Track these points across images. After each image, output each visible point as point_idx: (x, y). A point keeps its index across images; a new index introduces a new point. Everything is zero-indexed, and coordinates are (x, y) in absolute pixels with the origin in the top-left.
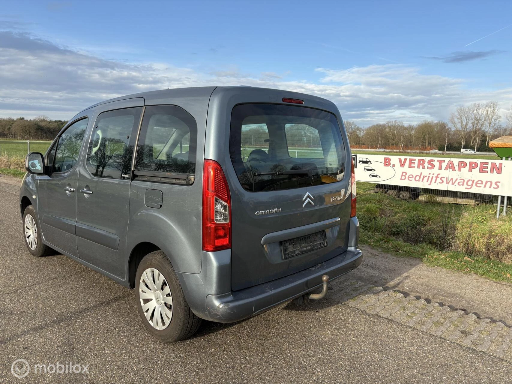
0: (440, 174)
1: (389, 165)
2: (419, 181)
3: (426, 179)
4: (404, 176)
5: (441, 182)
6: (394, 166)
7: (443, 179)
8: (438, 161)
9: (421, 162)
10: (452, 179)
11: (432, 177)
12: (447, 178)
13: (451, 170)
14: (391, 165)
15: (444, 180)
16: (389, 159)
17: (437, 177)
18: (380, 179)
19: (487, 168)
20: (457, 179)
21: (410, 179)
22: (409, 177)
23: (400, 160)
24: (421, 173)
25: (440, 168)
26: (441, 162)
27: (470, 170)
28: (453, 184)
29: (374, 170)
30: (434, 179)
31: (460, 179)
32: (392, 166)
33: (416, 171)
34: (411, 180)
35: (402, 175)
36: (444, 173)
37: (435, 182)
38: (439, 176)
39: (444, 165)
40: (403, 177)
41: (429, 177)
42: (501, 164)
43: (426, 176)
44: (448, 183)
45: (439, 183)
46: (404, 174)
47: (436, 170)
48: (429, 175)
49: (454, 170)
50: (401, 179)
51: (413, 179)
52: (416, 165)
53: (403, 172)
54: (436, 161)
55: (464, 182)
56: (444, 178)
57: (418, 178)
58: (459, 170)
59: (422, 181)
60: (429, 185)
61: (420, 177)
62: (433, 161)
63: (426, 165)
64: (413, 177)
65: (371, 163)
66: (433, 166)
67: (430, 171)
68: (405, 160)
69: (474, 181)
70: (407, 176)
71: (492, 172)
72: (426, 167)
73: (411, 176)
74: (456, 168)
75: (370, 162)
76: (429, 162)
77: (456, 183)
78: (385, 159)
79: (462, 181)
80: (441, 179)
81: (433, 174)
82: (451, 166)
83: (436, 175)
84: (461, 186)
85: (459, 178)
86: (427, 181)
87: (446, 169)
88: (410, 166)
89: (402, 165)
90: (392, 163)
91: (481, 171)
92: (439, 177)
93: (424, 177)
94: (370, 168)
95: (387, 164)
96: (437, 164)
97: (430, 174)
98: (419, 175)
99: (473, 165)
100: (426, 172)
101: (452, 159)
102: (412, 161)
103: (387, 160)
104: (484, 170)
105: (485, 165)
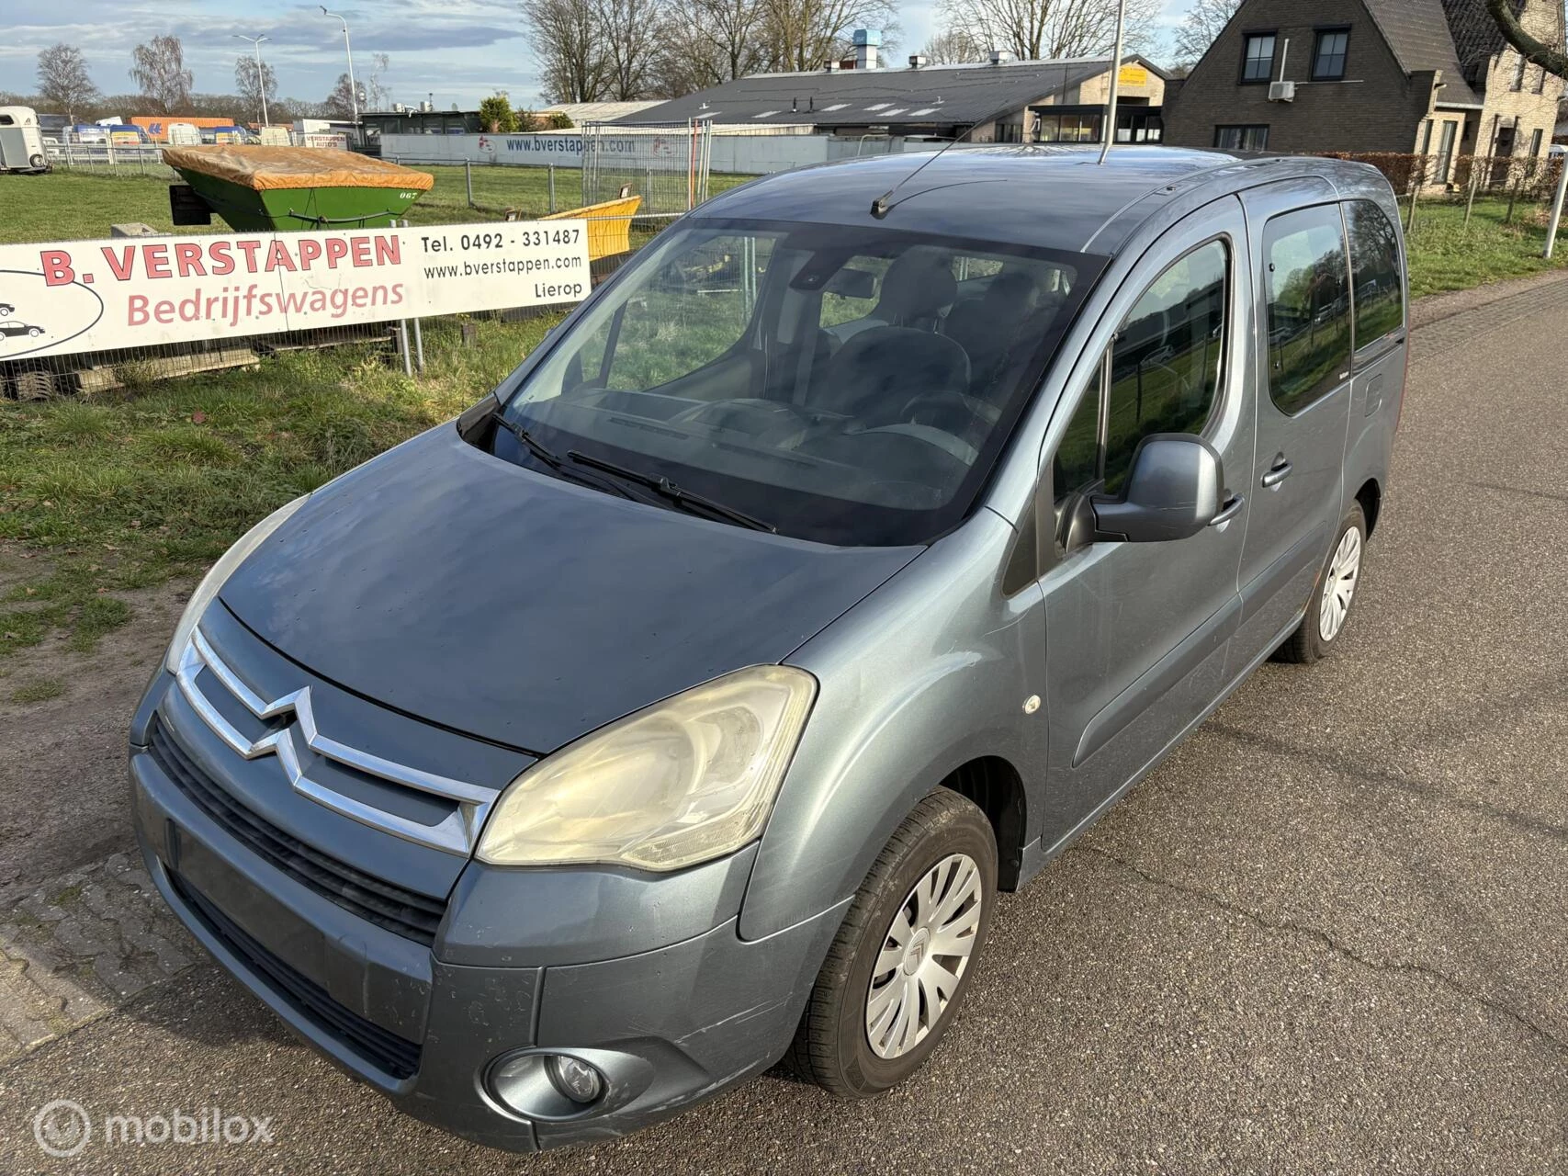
0: (255, 286)
1: (70, 278)
2: (196, 317)
3: (217, 308)
4: (138, 310)
5: (264, 308)
6: (89, 278)
7: (267, 299)
8: (240, 245)
9: (189, 254)
10: (292, 296)
11: (236, 299)
12: (278, 295)
13: (283, 268)
14: (79, 279)
15: (272, 301)
16: (65, 258)
17: (249, 297)
18: (41, 340)
19: (367, 251)
20: (305, 294)
21: (164, 317)
22: (158, 312)
23: (108, 253)
24: (198, 292)
25: (252, 268)
26: (249, 248)
27: (333, 265)
28: (298, 310)
30: (243, 304)
31: (314, 293)
32: (82, 283)
33: (176, 288)
34: (171, 320)
35: (132, 310)
36: (268, 282)
37: (249, 312)
38: (254, 292)
39: (261, 256)
40: (138, 316)
41: (225, 300)
42: (395, 238)
43: (216, 299)
44: (285, 310)
45: (261, 313)
46: (138, 303)
47: (241, 276)
48: (225, 294)
49: (291, 268)
50: (131, 322)
51: (176, 315)
52: (173, 265)
53: (132, 299)
54: (234, 246)
55: (324, 300)
56: (270, 295)
57: (189, 310)
58: (306, 267)
59: (208, 315)
60: (233, 324)
61: (197, 304)
62: (226, 245)
63: (207, 262)
64: (172, 310)
66: (229, 266)
67: (222, 280)
68: (129, 252)
69: (346, 290)
70: (151, 309)
71: (381, 262)
72: (209, 270)
73: (165, 307)
74: (297, 261)
76: (215, 250)
77: (306, 307)
78: (46, 256)
79: (319, 296)
80: (262, 299)
81: (237, 289)
82: (279, 257)
83: (243, 292)
84: (321, 311)
85: (311, 291)
86: (224, 315)
87: (269, 268)
88: (153, 270)
89: (123, 272)
90: (79, 268)
91: (358, 263)
92: (255, 296)
93: (210, 302)
95: (59, 274)
96: (239, 256)
97: (226, 290)
98: (193, 298)
99: (337, 248)
100: (212, 285)
101: (280, 236)
102: (157, 255)
103: (56, 261)
104: (363, 257)
105: (362, 246)
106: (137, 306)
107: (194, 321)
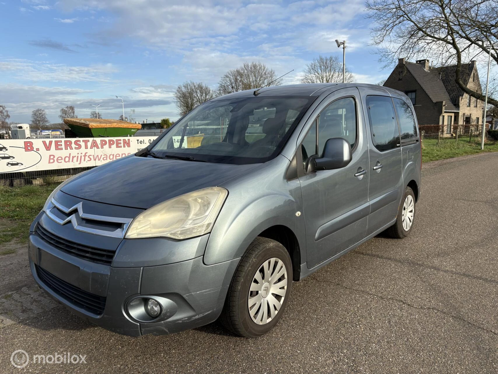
0: (87, 153)
1: (32, 149)
2: (69, 161)
3: (75, 159)
4: (52, 159)
5: (89, 159)
6: (38, 149)
7: (90, 157)
8: (83, 141)
9: (68, 143)
10: (98, 156)
11: (81, 157)
12: (93, 155)
13: (95, 148)
14: (35, 150)
15: (92, 157)
16: (31, 144)
17: (85, 156)
18: (22, 167)
19: (120, 143)
20: (101, 156)
21: (59, 161)
22: (57, 160)
23: (44, 143)
24: (70, 154)
25: (86, 147)
26: (86, 142)
27: (110, 147)
28: (99, 160)
29: (13, 157)
30: (83, 158)
31: (104, 155)
32: (36, 151)
33: (64, 153)
34: (61, 162)
35: (50, 159)
36: (91, 152)
37: (84, 160)
38: (87, 154)
39: (89, 144)
40: (52, 161)
41: (78, 157)
42: (129, 140)
43: (75, 156)
44: (95, 160)
45: (88, 161)
46: (52, 157)
47: (83, 150)
48: (78, 155)
49: (98, 148)
50: (49, 163)
51: (63, 161)
52: (63, 147)
53: (50, 156)
54: (81, 141)
55: (107, 157)
56: (91, 155)
57: (67, 159)
58: (102, 147)
59: (72, 161)
60: (80, 164)
61: (69, 158)
62: (80, 141)
63: (73, 146)
64: (62, 159)
65: (7, 150)
66: (80, 147)
67: (77, 151)
68: (51, 143)
69: (114, 154)
70: (55, 159)
71: (124, 147)
72: (74, 148)
73: (60, 158)
74: (100, 146)
75: (4, 148)
76: (76, 143)
77: (102, 159)
78: (25, 143)
79: (105, 156)
80: (89, 157)
81: (81, 154)
82: (94, 145)
83: (83, 154)
84: (105, 159)
85: (103, 154)
86: (77, 161)
87: (91, 148)
88: (57, 148)
89: (48, 148)
90: (35, 147)
91: (117, 146)
92: (87, 156)
93: (73, 157)
94: (6, 156)
95: (29, 148)
96: (83, 144)
97: (78, 154)
98: (68, 156)
99: (112, 142)
100: (74, 152)
101: (95, 139)
102: (59, 143)
103: (29, 144)
104: (119, 145)
105: (119, 142)
106: (51, 158)
107: (68, 162)
